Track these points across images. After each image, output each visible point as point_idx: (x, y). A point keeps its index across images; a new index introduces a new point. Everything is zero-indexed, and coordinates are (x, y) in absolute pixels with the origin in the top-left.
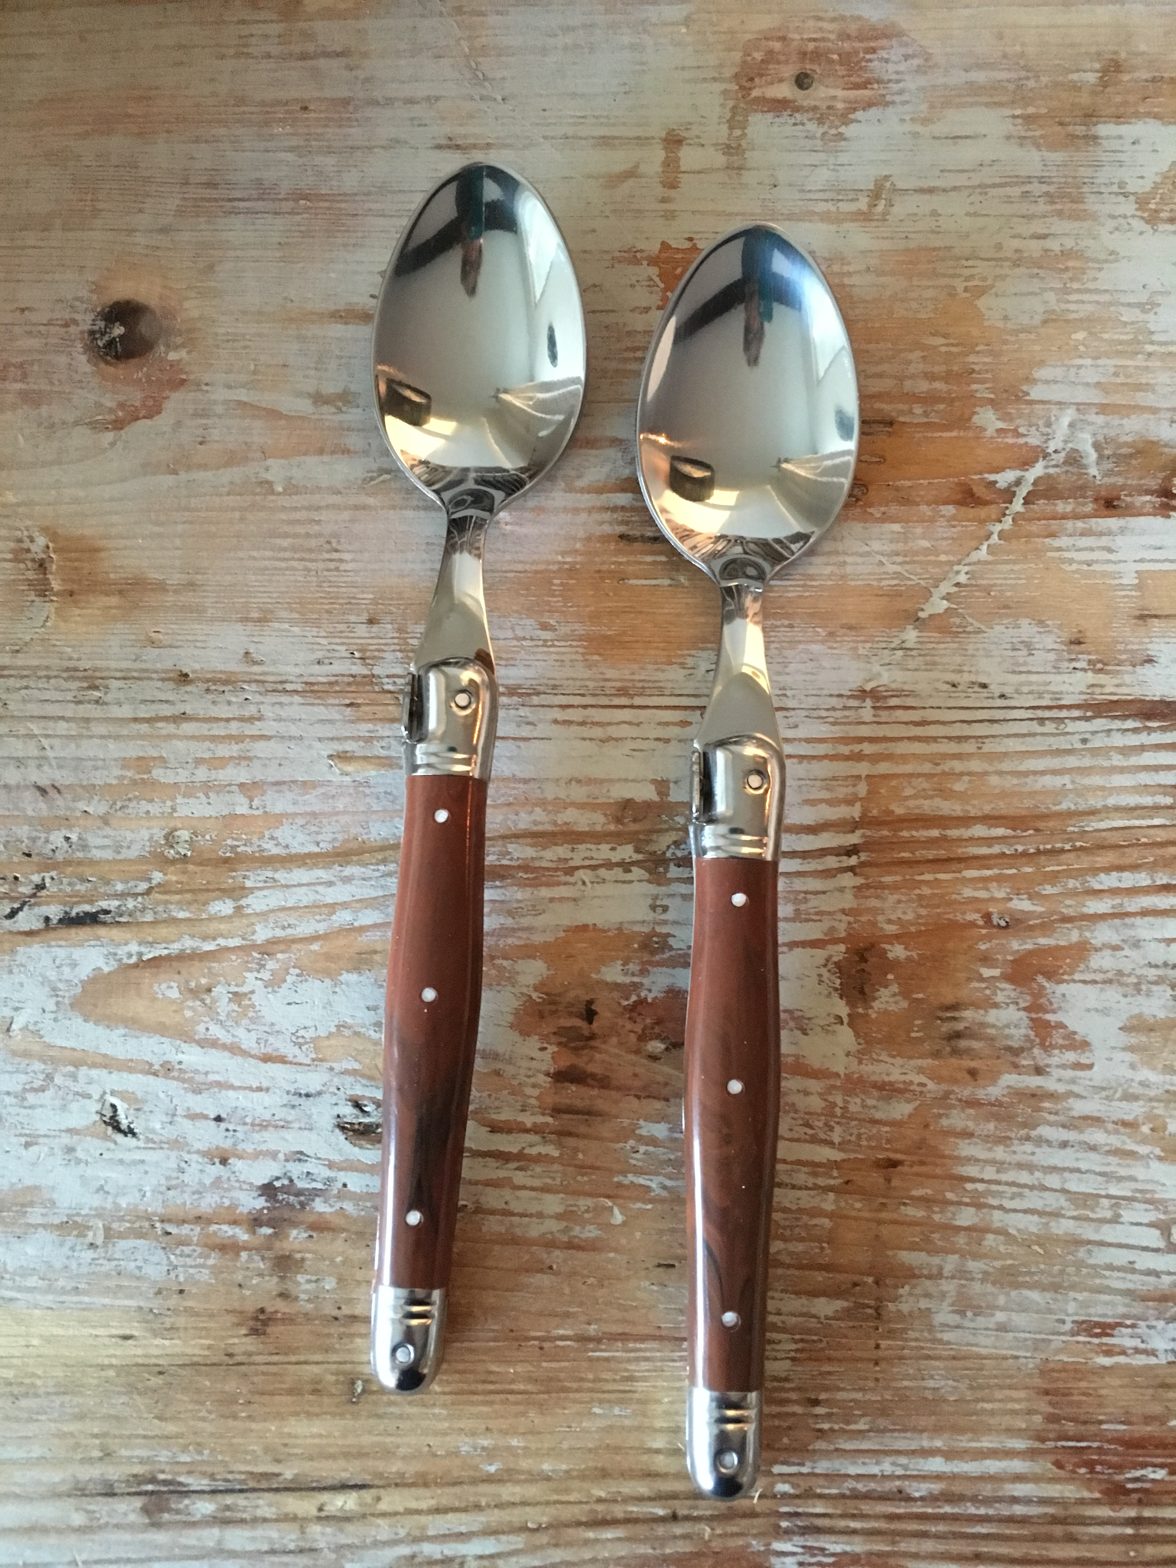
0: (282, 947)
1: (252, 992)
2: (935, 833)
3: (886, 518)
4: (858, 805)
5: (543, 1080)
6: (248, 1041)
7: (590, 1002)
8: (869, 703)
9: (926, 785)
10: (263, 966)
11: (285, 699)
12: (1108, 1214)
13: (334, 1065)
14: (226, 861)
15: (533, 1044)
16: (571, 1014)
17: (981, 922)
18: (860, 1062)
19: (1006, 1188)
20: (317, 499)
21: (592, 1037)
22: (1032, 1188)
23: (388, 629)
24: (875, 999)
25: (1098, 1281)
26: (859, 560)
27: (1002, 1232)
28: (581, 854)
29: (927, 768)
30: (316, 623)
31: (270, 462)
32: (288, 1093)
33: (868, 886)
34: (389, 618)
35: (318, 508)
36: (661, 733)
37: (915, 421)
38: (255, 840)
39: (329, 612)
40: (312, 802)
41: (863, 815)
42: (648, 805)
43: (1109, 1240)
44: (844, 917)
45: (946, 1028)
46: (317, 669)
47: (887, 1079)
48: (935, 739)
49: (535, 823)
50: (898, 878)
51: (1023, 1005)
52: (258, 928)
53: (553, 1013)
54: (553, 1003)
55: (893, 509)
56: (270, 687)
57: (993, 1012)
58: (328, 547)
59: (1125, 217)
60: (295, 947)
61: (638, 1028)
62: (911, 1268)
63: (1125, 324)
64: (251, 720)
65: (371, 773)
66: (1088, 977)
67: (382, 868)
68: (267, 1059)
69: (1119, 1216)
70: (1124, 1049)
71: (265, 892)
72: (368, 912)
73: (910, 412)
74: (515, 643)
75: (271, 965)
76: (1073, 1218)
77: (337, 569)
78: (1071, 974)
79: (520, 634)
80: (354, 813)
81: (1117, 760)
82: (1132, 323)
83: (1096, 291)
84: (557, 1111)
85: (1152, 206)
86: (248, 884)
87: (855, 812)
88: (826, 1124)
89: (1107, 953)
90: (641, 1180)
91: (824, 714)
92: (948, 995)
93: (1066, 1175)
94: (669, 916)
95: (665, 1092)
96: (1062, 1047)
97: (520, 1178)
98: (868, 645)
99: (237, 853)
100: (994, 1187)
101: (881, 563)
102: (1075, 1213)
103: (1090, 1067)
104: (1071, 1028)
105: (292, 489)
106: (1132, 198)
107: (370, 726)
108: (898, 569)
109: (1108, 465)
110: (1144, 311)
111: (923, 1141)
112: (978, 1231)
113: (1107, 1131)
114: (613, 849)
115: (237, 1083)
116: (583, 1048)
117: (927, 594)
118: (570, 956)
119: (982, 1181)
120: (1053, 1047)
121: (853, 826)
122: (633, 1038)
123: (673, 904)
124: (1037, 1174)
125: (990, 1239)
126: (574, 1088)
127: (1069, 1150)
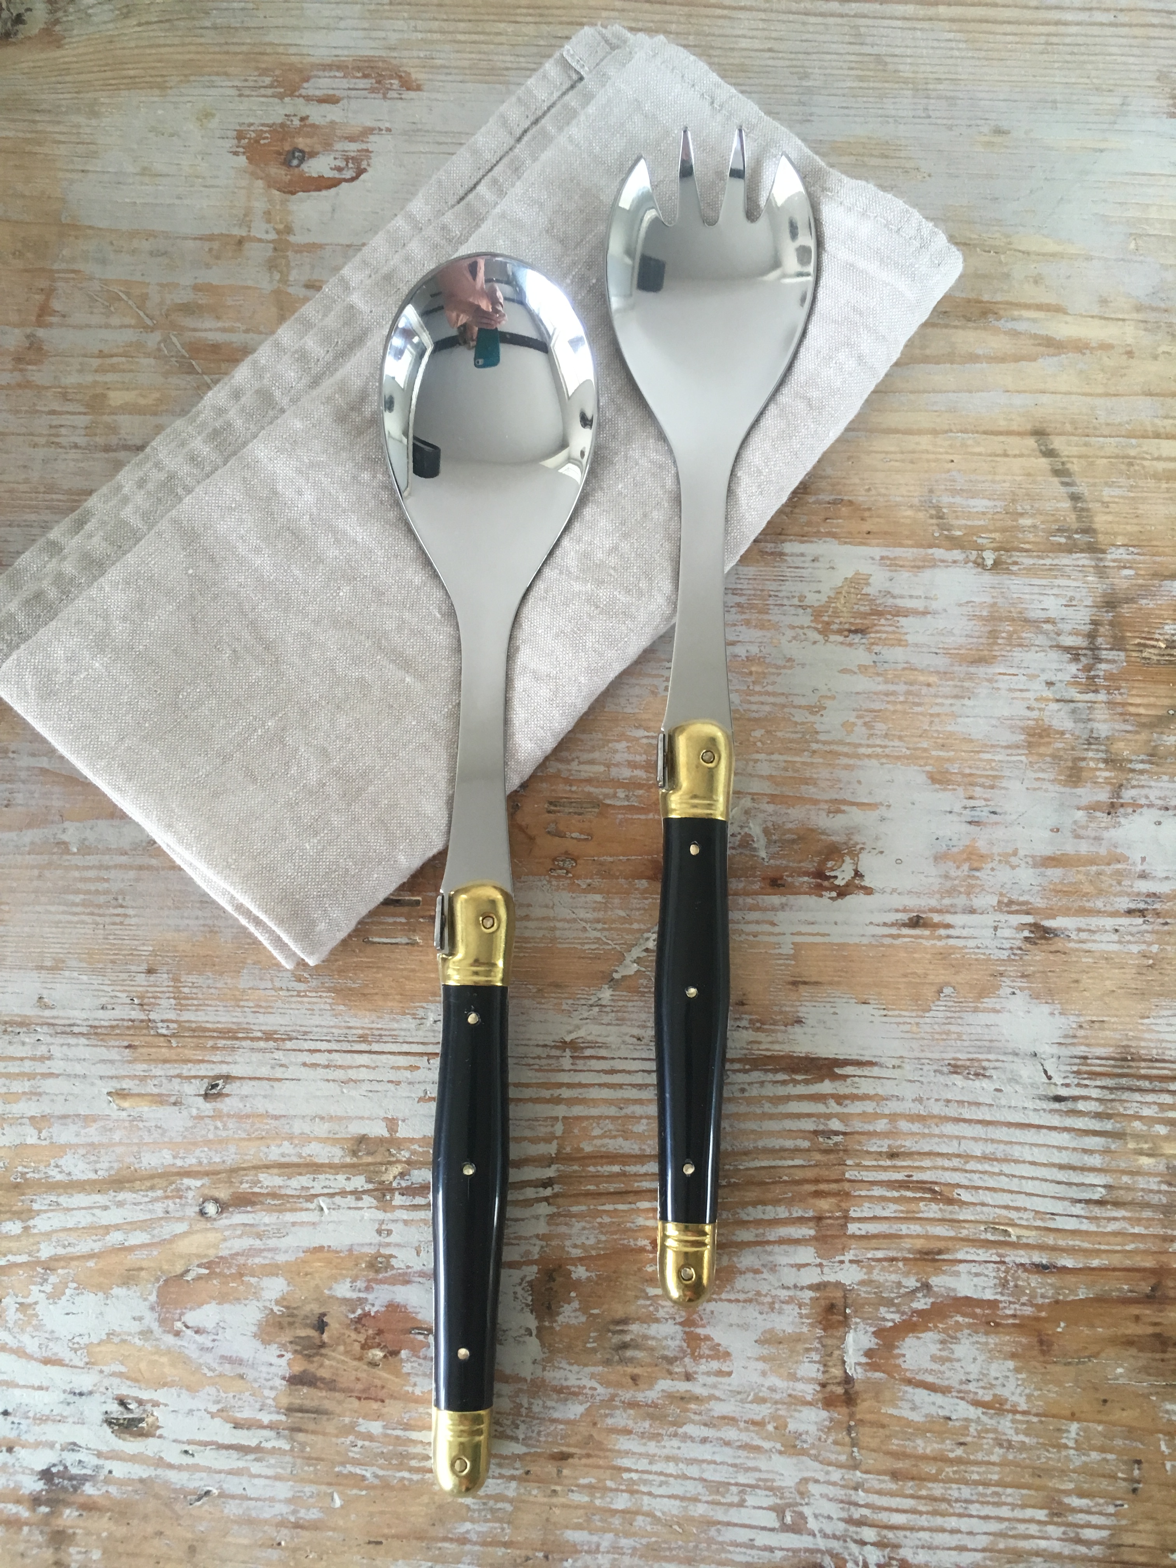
0: (62, 1263)
1: (36, 1303)
2: (616, 1169)
3: (590, 889)
4: (555, 1142)
5: (280, 1384)
6: (31, 1345)
7: (324, 1315)
8: (568, 1053)
9: (611, 1127)
10: (46, 1280)
11: (72, 1041)
12: (736, 1499)
13: (105, 1368)
14: (17, 1186)
15: (274, 1350)
16: (306, 1326)
17: (649, 1248)
18: (544, 1369)
19: (656, 1477)
20: (106, 859)
21: (323, 1345)
22: (676, 1477)
23: (163, 978)
24: (558, 1314)
25: (723, 1556)
26: (566, 925)
27: (650, 1514)
28: (319, 1184)
29: (612, 1111)
30: (101, 972)
31: (67, 824)
32: (64, 1391)
33: (559, 1215)
34: (165, 969)
35: (108, 868)
36: (393, 1076)
37: (618, 803)
38: (42, 1168)
39: (113, 962)
40: (92, 1133)
41: (559, 1152)
42: (381, 1141)
43: (735, 1520)
44: (538, 1242)
45: (616, 1339)
46: (101, 1014)
47: (565, 1384)
48: (621, 1086)
49: (283, 1155)
50: (584, 1208)
51: (679, 1320)
52: (42, 1246)
53: (291, 1324)
54: (292, 1315)
55: (597, 882)
56: (59, 1029)
57: (655, 1326)
58: (113, 902)
59: (802, 628)
60: (74, 1263)
61: (362, 1338)
62: (575, 1545)
63: (796, 723)
64: (42, 1059)
65: (145, 1109)
66: (732, 1297)
67: (150, 1194)
68: (46, 1362)
69: (744, 1501)
70: (757, 1359)
71: (50, 1214)
72: (138, 1233)
73: (615, 796)
74: (273, 993)
75: (53, 1279)
76: (707, 1502)
77: (121, 923)
78: (719, 1294)
79: (278, 984)
80: (128, 1145)
81: (768, 1108)
82: (803, 723)
83: (774, 694)
84: (290, 1410)
85: (826, 619)
86: (36, 1206)
87: (552, 1149)
88: (513, 1423)
89: (750, 1275)
90: (358, 1470)
91: (531, 1061)
92: (619, 1311)
93: (704, 1466)
94: (391, 1239)
95: (382, 1394)
96: (709, 1356)
97: (256, 1468)
98: (570, 1002)
99: (26, 1180)
100: (646, 1476)
101: (584, 929)
102: (710, 1498)
103: (729, 1374)
104: (716, 1341)
105: (85, 849)
106: (809, 610)
107: (145, 1066)
108: (598, 934)
109: (774, 849)
110: (813, 713)
111: (591, 1436)
112: (628, 1514)
113: (740, 1430)
114: (348, 1179)
115: (21, 1383)
116: (317, 1354)
117: (621, 959)
118: (306, 1274)
119: (637, 1471)
120: (701, 1357)
121: (549, 1161)
122: (357, 1347)
123: (396, 1228)
124: (681, 1465)
125: (640, 1520)
126: (305, 1390)
127: (708, 1446)
